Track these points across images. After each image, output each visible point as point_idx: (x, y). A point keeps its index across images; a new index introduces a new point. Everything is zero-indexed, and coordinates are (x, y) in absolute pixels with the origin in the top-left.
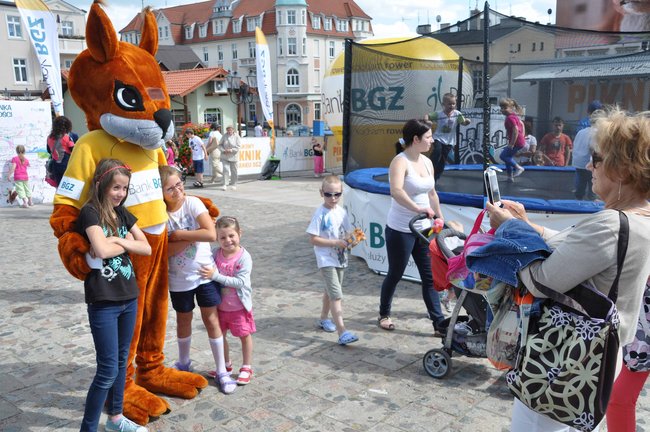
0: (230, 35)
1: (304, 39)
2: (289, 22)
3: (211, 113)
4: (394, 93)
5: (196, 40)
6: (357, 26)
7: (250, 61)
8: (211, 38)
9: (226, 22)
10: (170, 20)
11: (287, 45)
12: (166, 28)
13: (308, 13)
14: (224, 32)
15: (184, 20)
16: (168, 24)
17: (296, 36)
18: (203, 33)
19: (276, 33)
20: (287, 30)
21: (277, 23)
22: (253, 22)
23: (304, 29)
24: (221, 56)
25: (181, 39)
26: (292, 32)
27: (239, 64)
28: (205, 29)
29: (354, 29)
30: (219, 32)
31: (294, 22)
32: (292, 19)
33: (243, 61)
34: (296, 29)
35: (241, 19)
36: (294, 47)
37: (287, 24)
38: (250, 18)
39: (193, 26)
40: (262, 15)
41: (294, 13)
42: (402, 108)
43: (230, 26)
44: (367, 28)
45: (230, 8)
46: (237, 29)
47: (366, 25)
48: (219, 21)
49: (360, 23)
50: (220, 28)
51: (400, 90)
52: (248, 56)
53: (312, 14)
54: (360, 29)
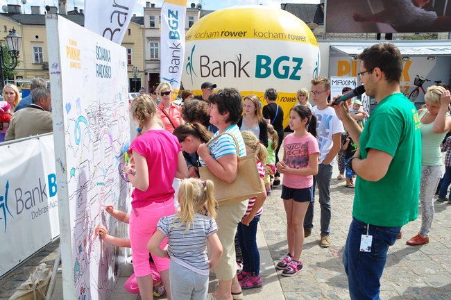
4: (296, 64)
42: (298, 78)
51: (299, 61)
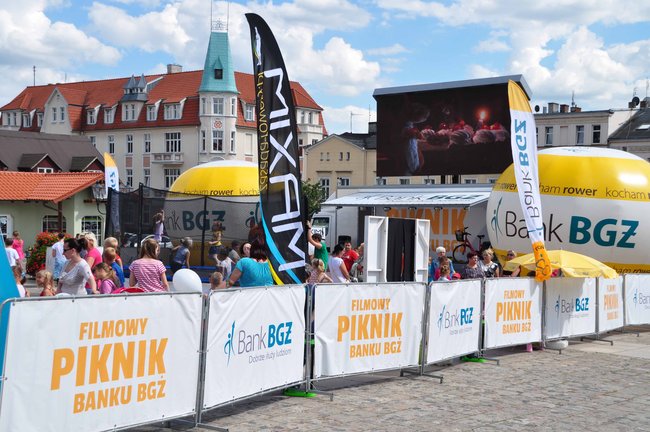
0: (142, 123)
1: (233, 133)
2: (215, 112)
3: (91, 221)
5: (101, 126)
6: (303, 118)
7: (165, 156)
8: (119, 125)
9: (139, 108)
10: (67, 99)
11: (211, 140)
12: (62, 109)
13: (240, 102)
14: (136, 119)
15: (86, 100)
16: (65, 104)
17: (223, 129)
18: (110, 118)
19: (199, 124)
20: (212, 121)
21: (201, 113)
22: (172, 109)
23: (234, 122)
24: (130, 148)
25: (81, 126)
26: (218, 124)
27: (152, 159)
28: (112, 114)
29: (299, 121)
30: (130, 119)
31: (221, 112)
32: (219, 109)
33: (157, 156)
34: (223, 121)
35: (157, 104)
36: (220, 142)
37: (213, 114)
38: (168, 105)
39: (97, 109)
40: (182, 102)
41: (221, 100)
43: (144, 112)
44: (316, 121)
45: (145, 90)
46: (152, 116)
47: (316, 117)
48: (130, 105)
49: (307, 115)
50: (131, 113)
52: (164, 150)
53: (244, 103)
54: (307, 122)
